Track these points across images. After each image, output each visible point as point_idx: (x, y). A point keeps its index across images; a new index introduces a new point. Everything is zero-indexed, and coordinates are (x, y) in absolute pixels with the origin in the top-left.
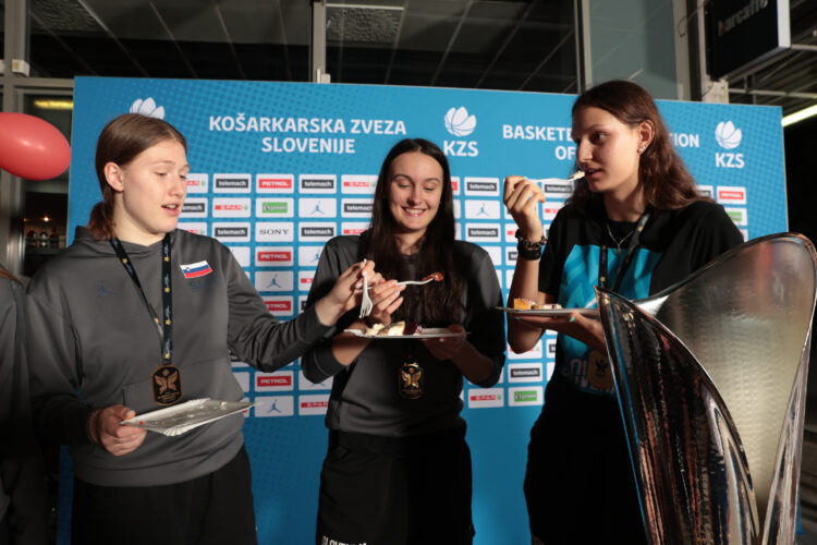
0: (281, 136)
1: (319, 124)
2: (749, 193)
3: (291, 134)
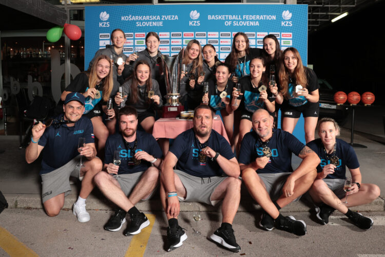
0: (142, 21)
1: (152, 17)
2: (293, 35)
3: (144, 21)
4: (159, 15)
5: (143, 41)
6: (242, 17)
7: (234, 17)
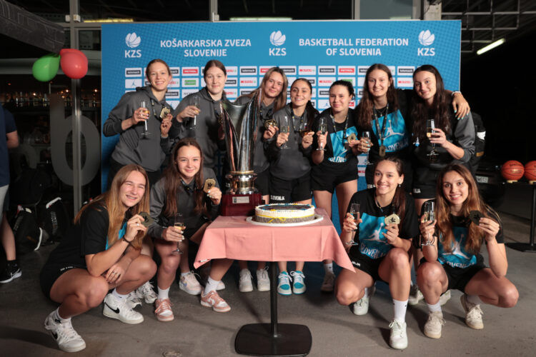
0: (193, 49)
1: (210, 42)
3: (197, 48)
4: (220, 38)
5: (195, 81)
6: (353, 42)
7: (341, 42)
